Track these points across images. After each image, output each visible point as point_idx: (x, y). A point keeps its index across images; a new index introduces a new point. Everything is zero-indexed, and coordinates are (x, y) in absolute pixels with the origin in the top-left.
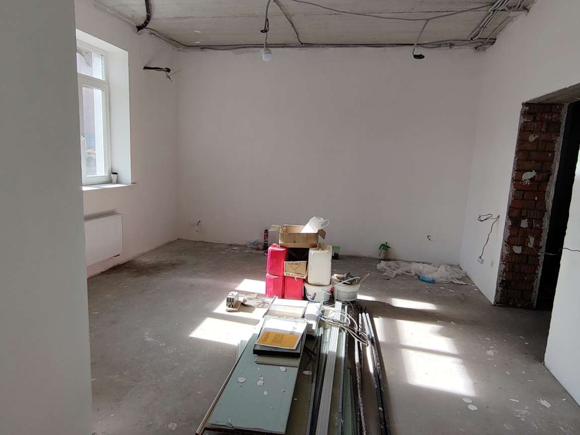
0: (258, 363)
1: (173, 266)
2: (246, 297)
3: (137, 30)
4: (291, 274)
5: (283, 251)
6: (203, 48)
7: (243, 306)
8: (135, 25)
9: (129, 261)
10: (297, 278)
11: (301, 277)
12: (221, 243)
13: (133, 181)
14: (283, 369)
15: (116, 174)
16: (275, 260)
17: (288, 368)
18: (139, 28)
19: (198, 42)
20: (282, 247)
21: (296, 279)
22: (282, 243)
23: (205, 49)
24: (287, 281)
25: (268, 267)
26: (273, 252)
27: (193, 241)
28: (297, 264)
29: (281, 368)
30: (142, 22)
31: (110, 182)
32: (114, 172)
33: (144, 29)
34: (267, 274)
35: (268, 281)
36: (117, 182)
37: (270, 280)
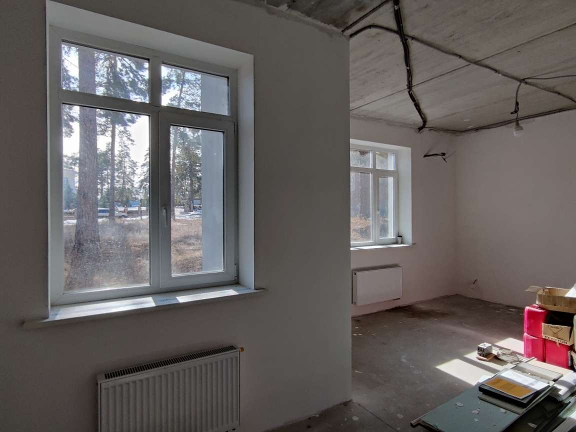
0: (480, 399)
1: (442, 315)
2: (500, 352)
3: (418, 130)
4: (551, 338)
5: (541, 312)
6: (477, 129)
7: (496, 359)
8: (417, 127)
9: (409, 306)
10: (560, 344)
11: (563, 343)
12: (498, 303)
13: (414, 242)
14: (503, 410)
15: (401, 237)
16: (532, 321)
17: (508, 412)
18: (420, 129)
19: (470, 127)
20: (540, 308)
21: (558, 344)
22: (540, 304)
23: (480, 130)
24: (548, 345)
25: (526, 326)
26: (530, 312)
27: (470, 298)
28: (558, 328)
29: (501, 409)
30: (422, 125)
31: (397, 243)
32: (400, 235)
33: (424, 129)
34: (525, 334)
35: (527, 341)
36: (402, 243)
37: (528, 340)
